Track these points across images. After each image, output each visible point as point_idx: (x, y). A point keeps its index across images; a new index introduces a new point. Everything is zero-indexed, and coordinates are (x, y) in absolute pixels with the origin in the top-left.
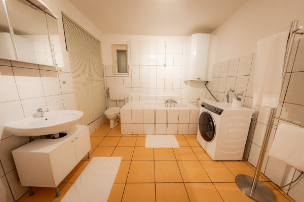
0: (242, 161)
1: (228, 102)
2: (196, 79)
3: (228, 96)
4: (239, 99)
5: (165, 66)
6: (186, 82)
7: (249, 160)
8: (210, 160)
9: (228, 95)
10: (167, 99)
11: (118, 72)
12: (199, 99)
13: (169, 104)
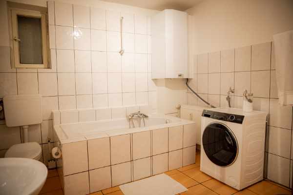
0: (264, 180)
1: (230, 106)
2: (177, 77)
3: (228, 99)
4: (250, 101)
5: (121, 52)
6: (155, 80)
7: (268, 178)
8: (234, 191)
9: (228, 97)
10: (130, 113)
11: (20, 63)
12: (179, 108)
13: (135, 122)
